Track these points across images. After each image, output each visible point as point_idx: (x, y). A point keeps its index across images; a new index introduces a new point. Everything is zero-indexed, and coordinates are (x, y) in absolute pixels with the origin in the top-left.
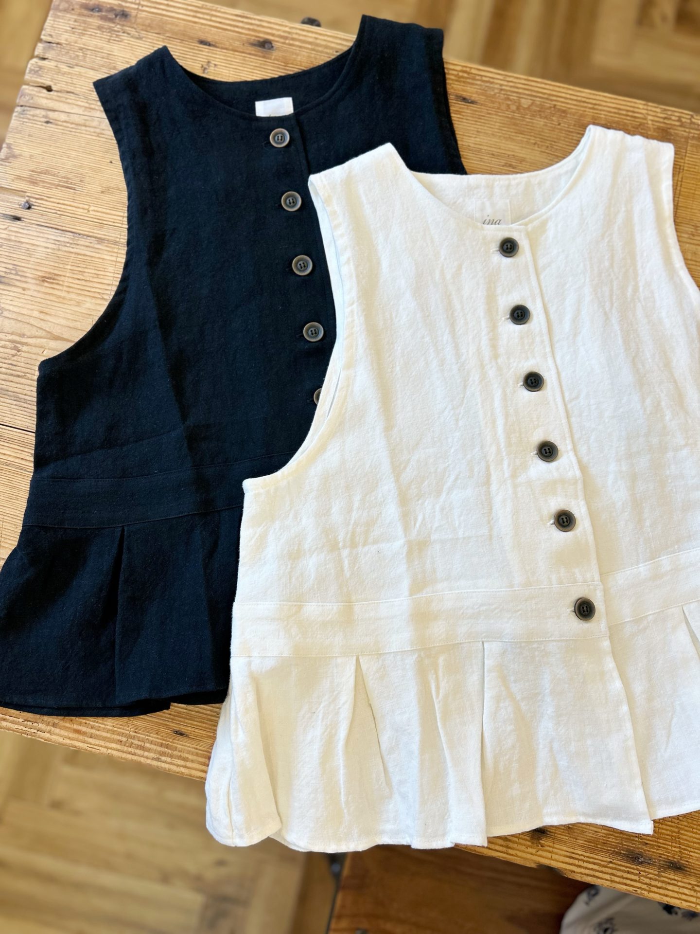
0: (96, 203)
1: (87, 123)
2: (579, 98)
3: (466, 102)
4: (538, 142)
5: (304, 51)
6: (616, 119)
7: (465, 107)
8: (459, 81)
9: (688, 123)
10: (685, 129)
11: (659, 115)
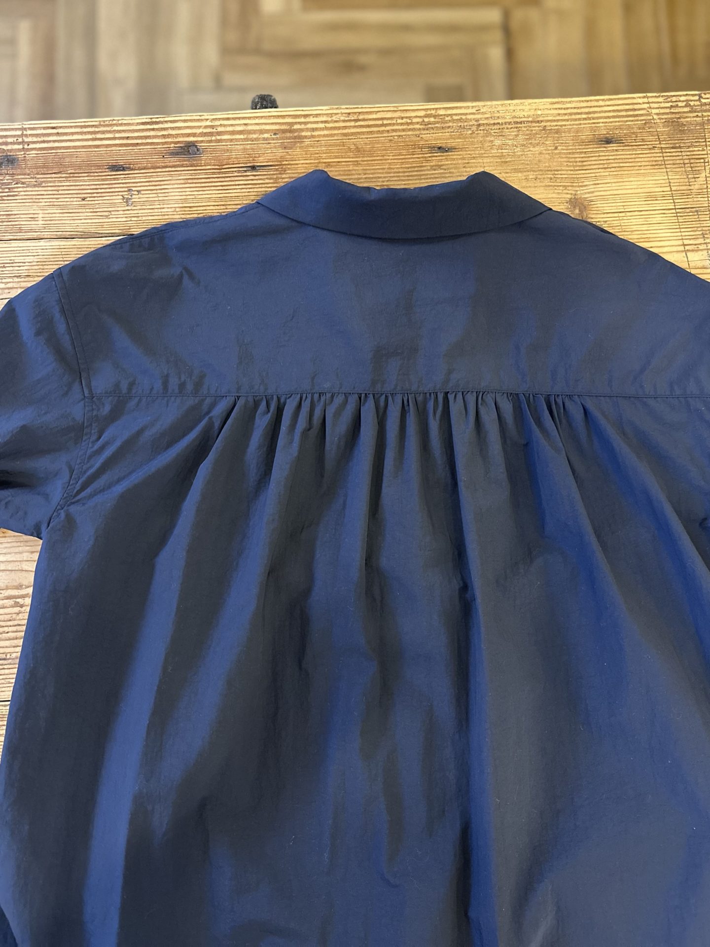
2: (569, 111)
3: (443, 153)
4: (539, 176)
5: (237, 145)
6: (617, 124)
7: (444, 158)
8: (427, 129)
9: (698, 106)
10: (697, 114)
11: (663, 105)
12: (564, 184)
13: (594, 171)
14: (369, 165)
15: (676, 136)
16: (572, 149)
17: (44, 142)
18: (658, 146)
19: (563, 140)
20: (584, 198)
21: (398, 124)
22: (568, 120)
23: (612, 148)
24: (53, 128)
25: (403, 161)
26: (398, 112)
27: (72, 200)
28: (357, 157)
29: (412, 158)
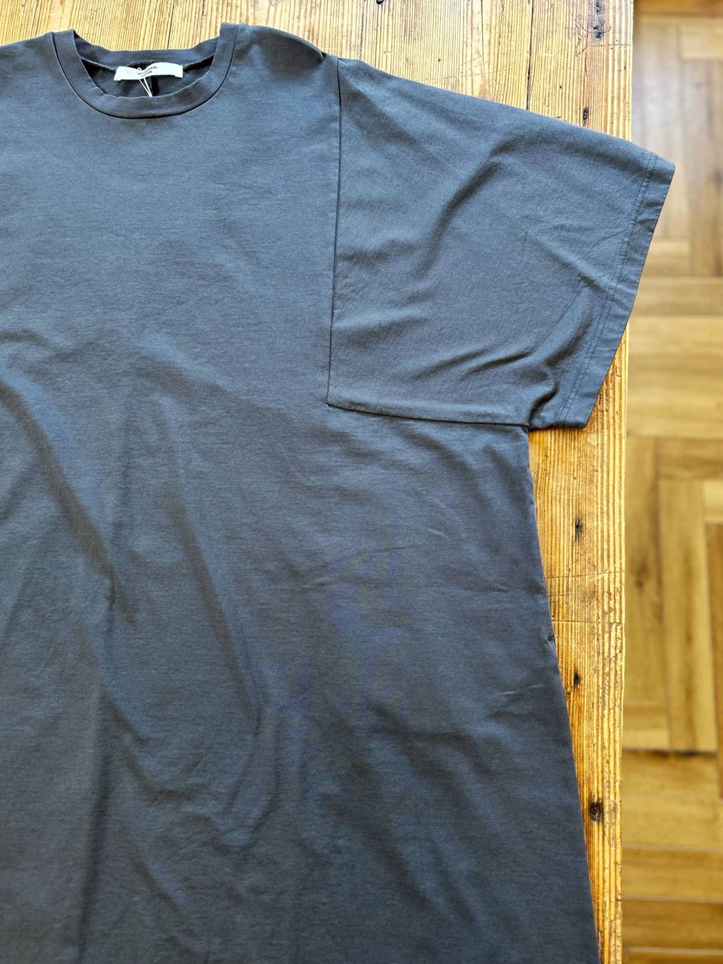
0: (395, 56)
1: (475, 31)
2: (611, 496)
4: (549, 459)
6: (595, 539)
9: (609, 620)
10: (601, 617)
11: (612, 586)
15: (579, 593)
16: (573, 493)
17: (614, 60)
18: (570, 573)
22: (602, 492)
24: (625, 68)
27: (561, 79)
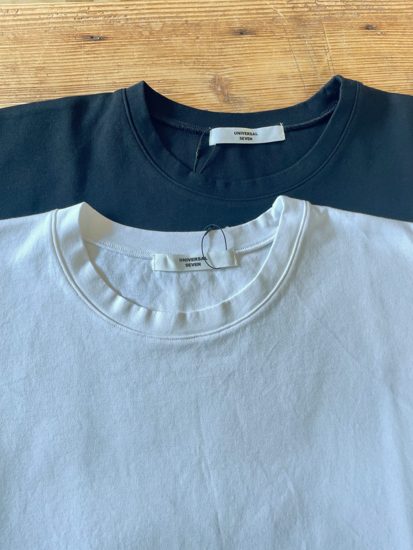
12: (206, 67)
13: (232, 56)
14: (26, 50)
19: (202, 32)
20: (225, 78)
21: (54, 18)
23: (246, 38)
25: (59, 47)
26: (54, 9)
28: (14, 44)
29: (67, 45)
